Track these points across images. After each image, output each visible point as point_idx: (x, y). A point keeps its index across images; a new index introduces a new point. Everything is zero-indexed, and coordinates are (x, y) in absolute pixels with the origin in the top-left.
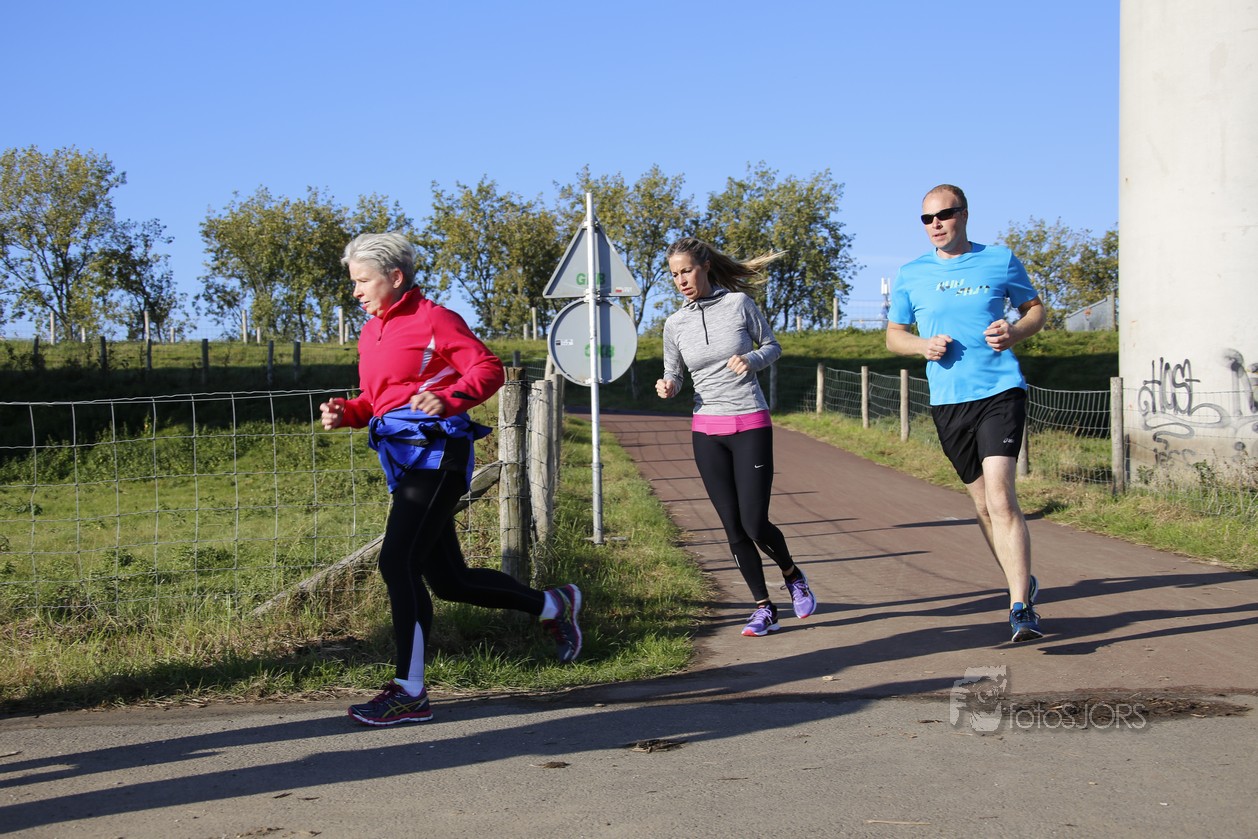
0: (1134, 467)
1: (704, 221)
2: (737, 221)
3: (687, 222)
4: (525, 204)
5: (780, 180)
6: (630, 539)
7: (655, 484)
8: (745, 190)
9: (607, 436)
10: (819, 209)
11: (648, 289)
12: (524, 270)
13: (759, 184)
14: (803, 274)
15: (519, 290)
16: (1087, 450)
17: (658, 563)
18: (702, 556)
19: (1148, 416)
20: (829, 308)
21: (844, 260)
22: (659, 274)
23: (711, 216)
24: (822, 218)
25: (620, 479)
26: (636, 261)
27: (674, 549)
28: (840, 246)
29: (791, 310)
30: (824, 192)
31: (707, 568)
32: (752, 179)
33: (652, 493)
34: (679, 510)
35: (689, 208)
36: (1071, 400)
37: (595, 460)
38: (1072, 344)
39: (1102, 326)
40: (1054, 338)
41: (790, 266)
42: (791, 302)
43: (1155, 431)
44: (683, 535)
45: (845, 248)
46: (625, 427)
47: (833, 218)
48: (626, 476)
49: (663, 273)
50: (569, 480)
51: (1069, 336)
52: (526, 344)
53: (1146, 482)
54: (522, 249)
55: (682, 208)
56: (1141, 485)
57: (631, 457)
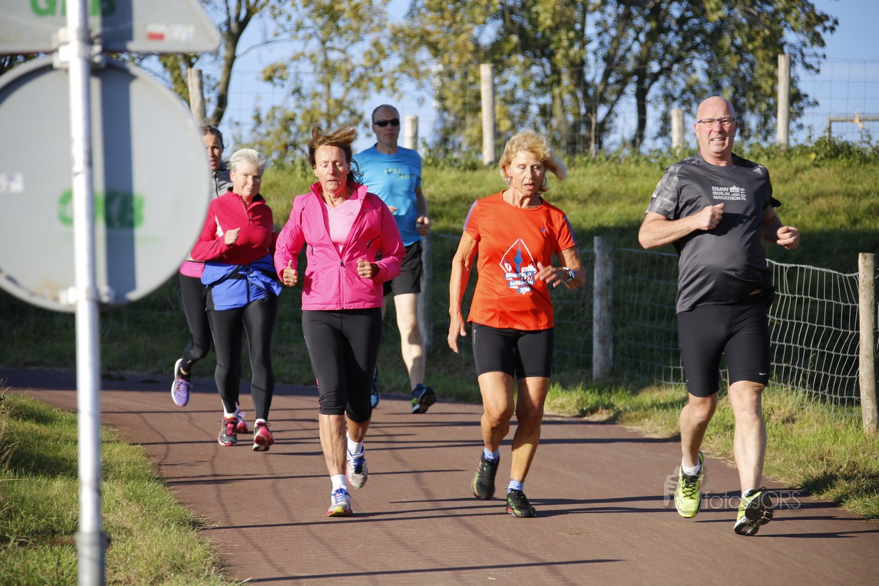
9: (121, 453)
11: (242, 25)
29: (655, 91)
37: (87, 523)
42: (655, 67)
57: (192, 515)
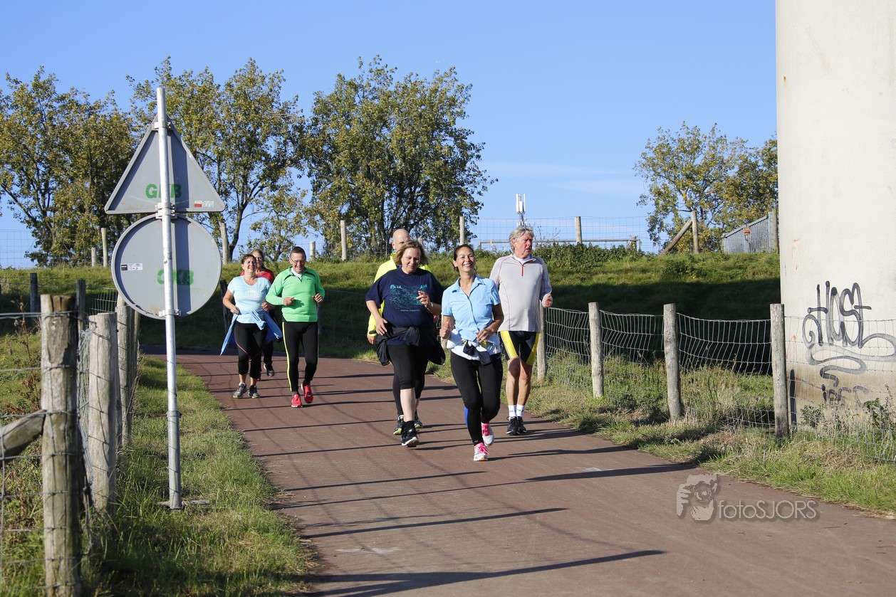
0: (800, 406)
1: (309, 127)
2: (348, 127)
3: (290, 129)
4: (92, 105)
5: (399, 78)
6: (214, 502)
7: (248, 436)
8: (356, 91)
9: (192, 380)
10: (443, 114)
11: (244, 206)
12: (93, 183)
13: (373, 84)
14: (426, 189)
15: (86, 207)
16: (746, 388)
17: (246, 530)
18: (301, 520)
19: (814, 349)
20: (455, 229)
21: (472, 173)
22: (257, 189)
23: (317, 120)
24: (447, 125)
25: (206, 431)
26: (229, 173)
27: (267, 512)
28: (468, 156)
30: (449, 95)
31: (307, 534)
32: (365, 78)
33: (244, 447)
34: (276, 466)
35: (292, 111)
36: (727, 331)
37: (171, 408)
38: (730, 268)
39: (763, 247)
40: (709, 261)
41: (410, 180)
42: (412, 222)
43: (821, 366)
44: (280, 496)
45: (474, 159)
46: (214, 369)
47: (460, 124)
48: (214, 426)
49: (262, 188)
50: (143, 434)
51: (727, 258)
52: (94, 272)
53: (813, 425)
54: (90, 158)
55: (282, 111)
56: (807, 428)
57: (220, 404)
